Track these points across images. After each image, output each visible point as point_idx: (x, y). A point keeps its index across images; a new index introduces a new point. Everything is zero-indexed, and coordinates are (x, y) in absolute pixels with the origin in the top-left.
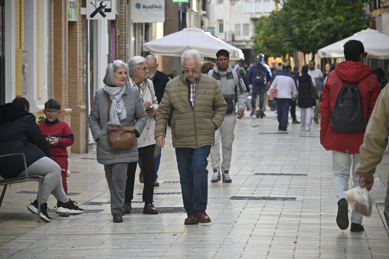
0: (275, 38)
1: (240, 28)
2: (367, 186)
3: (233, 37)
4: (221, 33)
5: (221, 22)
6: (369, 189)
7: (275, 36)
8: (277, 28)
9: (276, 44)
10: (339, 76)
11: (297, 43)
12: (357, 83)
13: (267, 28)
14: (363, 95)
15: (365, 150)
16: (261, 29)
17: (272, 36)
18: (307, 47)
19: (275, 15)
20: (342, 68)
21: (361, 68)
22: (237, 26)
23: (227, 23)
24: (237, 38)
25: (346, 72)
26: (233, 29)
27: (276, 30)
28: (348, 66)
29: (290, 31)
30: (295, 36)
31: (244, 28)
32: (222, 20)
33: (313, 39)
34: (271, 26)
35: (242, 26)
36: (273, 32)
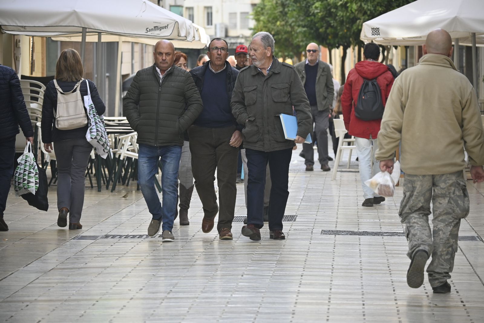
0: (283, 26)
1: (236, 18)
2: (387, 170)
3: (227, 31)
4: (210, 26)
5: (210, 11)
6: (390, 173)
7: (283, 23)
8: (286, 10)
9: (285, 36)
10: (358, 73)
11: (317, 29)
12: (376, 78)
13: (270, 12)
14: (382, 88)
15: (384, 136)
16: (263, 14)
17: (278, 23)
18: (335, 35)
20: (362, 66)
21: (378, 67)
22: (232, 15)
23: (217, 12)
24: (232, 33)
25: (365, 70)
26: (226, 21)
27: (284, 14)
28: (367, 65)
29: (306, 10)
30: (315, 16)
31: (241, 18)
32: (211, 8)
33: (345, 19)
34: (277, 6)
35: (238, 16)
36: (280, 17)
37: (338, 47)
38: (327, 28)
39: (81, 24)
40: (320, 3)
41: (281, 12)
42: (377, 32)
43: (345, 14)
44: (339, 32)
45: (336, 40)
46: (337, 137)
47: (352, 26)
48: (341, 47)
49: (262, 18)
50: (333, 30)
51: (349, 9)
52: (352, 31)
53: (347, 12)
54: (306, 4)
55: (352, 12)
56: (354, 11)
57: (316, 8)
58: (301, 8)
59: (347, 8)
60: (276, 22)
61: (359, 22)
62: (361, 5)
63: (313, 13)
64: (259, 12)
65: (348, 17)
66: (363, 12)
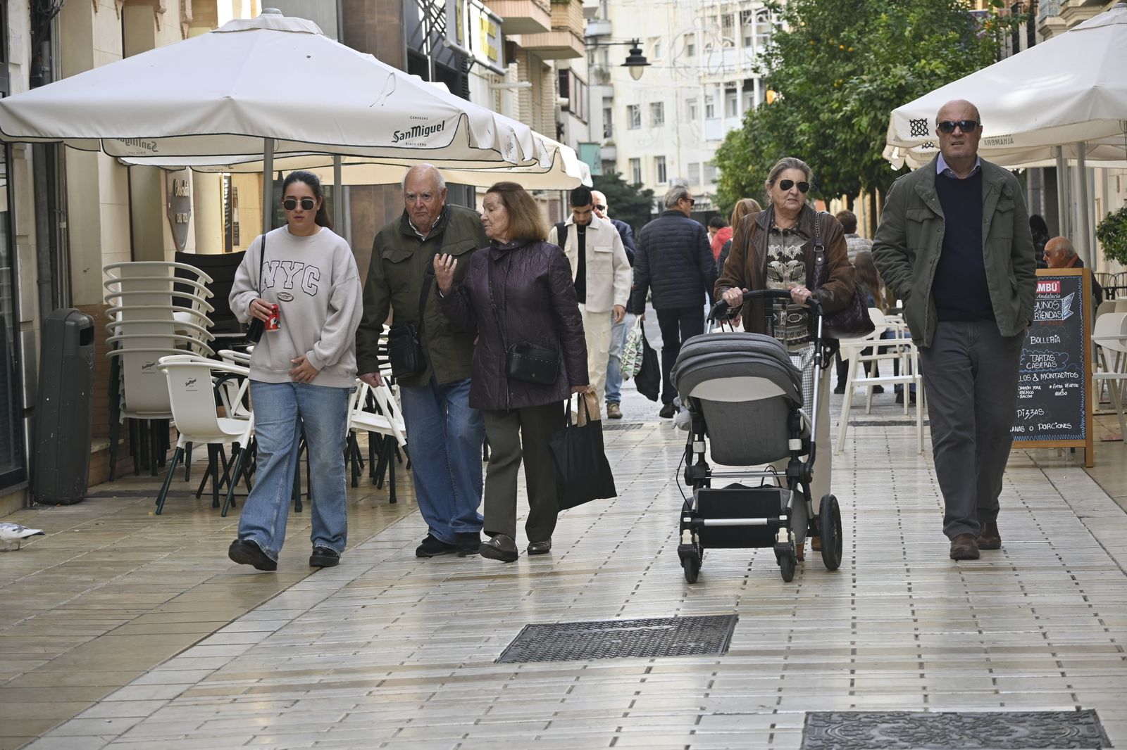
1: (698, 170)
4: (663, 184)
5: (662, 162)
7: (757, 167)
13: (738, 153)
16: (729, 158)
17: (750, 168)
19: (754, 119)
22: (693, 166)
23: (672, 163)
26: (685, 175)
27: (758, 153)
29: (787, 142)
30: (801, 148)
31: (705, 170)
32: (664, 158)
33: (849, 145)
34: (747, 144)
35: (701, 167)
36: (753, 159)
37: (840, 197)
38: (821, 167)
39: (244, 129)
40: (807, 124)
41: (753, 151)
42: (923, 127)
43: (848, 137)
44: (841, 169)
45: (837, 186)
46: (843, 359)
47: (861, 156)
48: (845, 197)
49: (727, 163)
50: (830, 169)
51: (856, 128)
52: (862, 165)
53: (853, 132)
54: (788, 132)
55: (861, 133)
56: (863, 131)
57: (802, 133)
58: (780, 138)
59: (851, 127)
60: (748, 165)
61: (874, 145)
62: (876, 116)
63: (799, 143)
64: (724, 155)
65: (854, 142)
66: (880, 128)
